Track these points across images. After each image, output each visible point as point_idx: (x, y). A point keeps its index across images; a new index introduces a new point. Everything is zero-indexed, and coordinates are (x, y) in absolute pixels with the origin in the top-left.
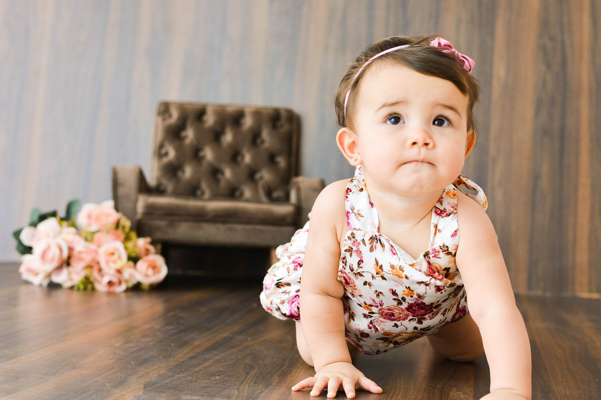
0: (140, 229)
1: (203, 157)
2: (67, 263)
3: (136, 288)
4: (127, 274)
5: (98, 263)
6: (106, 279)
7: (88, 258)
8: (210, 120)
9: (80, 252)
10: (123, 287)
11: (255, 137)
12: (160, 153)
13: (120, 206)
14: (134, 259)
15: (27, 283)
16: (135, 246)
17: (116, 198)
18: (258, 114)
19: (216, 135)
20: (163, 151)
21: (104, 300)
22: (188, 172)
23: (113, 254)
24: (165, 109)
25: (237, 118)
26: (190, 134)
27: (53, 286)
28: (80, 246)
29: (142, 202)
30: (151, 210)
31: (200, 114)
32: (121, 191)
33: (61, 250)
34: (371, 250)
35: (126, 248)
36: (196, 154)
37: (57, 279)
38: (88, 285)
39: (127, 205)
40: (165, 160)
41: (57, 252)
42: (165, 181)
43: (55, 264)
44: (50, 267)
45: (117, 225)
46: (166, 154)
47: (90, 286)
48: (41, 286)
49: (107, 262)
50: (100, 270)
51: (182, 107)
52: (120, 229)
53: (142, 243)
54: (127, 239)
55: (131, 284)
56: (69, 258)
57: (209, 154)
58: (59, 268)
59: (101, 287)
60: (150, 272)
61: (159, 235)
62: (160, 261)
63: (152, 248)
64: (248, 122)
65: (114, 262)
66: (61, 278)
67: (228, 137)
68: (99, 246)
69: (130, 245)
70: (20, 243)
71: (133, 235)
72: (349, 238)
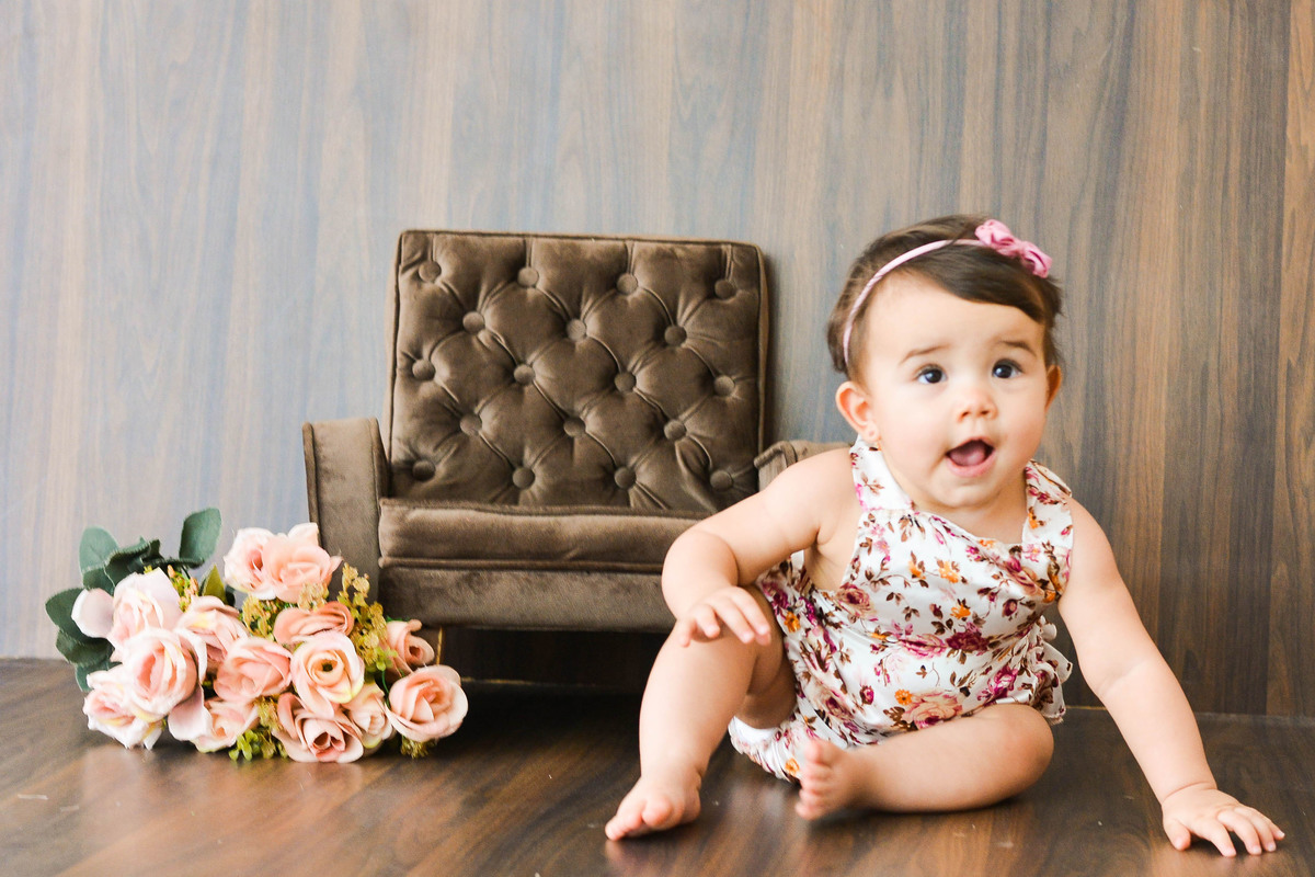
0: (390, 596)
1: (528, 380)
2: (206, 689)
3: (390, 751)
4: (363, 717)
5: (291, 689)
6: (313, 732)
7: (262, 677)
8: (538, 278)
9: (241, 662)
10: (357, 751)
11: (661, 321)
12: (410, 373)
13: (330, 532)
14: (383, 679)
15: (101, 740)
16: (384, 643)
17: (318, 512)
18: (664, 259)
19: (560, 322)
20: (418, 366)
21: (308, 781)
22: (488, 421)
23: (328, 667)
24: (417, 251)
25: (609, 274)
26: (487, 317)
27: (172, 750)
28: (238, 644)
29: (392, 519)
30: (416, 543)
31: (514, 262)
32: (332, 492)
33: (193, 658)
34: (904, 538)
35: (360, 649)
36: (507, 376)
37: (179, 733)
38: (264, 748)
39: (351, 528)
40: (426, 389)
41: (182, 664)
42: (425, 449)
43: (179, 693)
44: (163, 704)
45: (334, 585)
46: (429, 375)
47: (269, 751)
48: (138, 747)
49: (313, 688)
50: (296, 707)
51: (461, 243)
52: (344, 595)
53: (399, 631)
54: (360, 627)
55: (373, 743)
56: (211, 676)
57: (539, 370)
58: (188, 702)
59: (301, 752)
60: (426, 711)
61: (439, 609)
62: (448, 679)
63: (427, 650)
64: (639, 283)
65: (331, 687)
66: (195, 728)
67: (589, 326)
68: (292, 648)
69: (371, 640)
70: (71, 629)
71: (376, 611)
72: (865, 523)
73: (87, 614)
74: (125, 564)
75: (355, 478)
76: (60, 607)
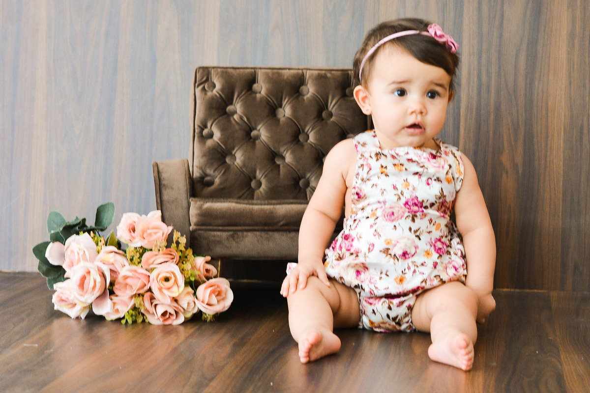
0: (196, 245)
1: (258, 137)
2: (110, 291)
3: (197, 318)
4: (184, 303)
5: (150, 290)
6: (160, 310)
7: (136, 285)
8: (262, 88)
9: (126, 278)
10: (181, 319)
11: (321, 107)
12: (202, 135)
13: (167, 215)
14: (193, 284)
15: (60, 315)
16: (193, 267)
17: (161, 205)
18: (322, 78)
19: (272, 109)
20: (205, 132)
21: (158, 335)
22: (239, 157)
23: (167, 279)
24: (204, 76)
25: (295, 85)
26: (238, 108)
27: (93, 319)
28: (125, 269)
29: (195, 208)
30: (208, 220)
31: (250, 81)
32: (167, 195)
33: (103, 276)
35: (182, 271)
36: (248, 136)
37: (97, 311)
38: (138, 318)
39: (177, 212)
40: (209, 143)
41: (99, 279)
42: (209, 171)
43: (97, 293)
44: (90, 298)
45: (169, 240)
46: (211, 136)
47: (140, 320)
48: (78, 318)
49: (160, 289)
50: (152, 298)
51: (225, 73)
52: (174, 245)
53: (200, 261)
54: (182, 260)
55: (189, 315)
56: (112, 284)
57: (263, 133)
58: (102, 297)
59: (155, 320)
60: (214, 300)
61: (219, 250)
62: (224, 284)
63: (214, 270)
64: (310, 90)
65: (169, 289)
66: (105, 309)
67: (286, 111)
68: (151, 270)
69: (188, 266)
70: (45, 261)
71: (190, 252)
73: (52, 254)
74: (70, 230)
75: (178, 188)
76: (40, 250)
